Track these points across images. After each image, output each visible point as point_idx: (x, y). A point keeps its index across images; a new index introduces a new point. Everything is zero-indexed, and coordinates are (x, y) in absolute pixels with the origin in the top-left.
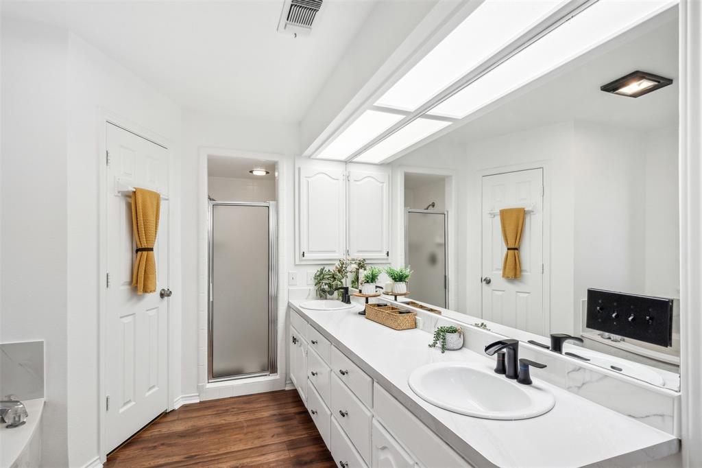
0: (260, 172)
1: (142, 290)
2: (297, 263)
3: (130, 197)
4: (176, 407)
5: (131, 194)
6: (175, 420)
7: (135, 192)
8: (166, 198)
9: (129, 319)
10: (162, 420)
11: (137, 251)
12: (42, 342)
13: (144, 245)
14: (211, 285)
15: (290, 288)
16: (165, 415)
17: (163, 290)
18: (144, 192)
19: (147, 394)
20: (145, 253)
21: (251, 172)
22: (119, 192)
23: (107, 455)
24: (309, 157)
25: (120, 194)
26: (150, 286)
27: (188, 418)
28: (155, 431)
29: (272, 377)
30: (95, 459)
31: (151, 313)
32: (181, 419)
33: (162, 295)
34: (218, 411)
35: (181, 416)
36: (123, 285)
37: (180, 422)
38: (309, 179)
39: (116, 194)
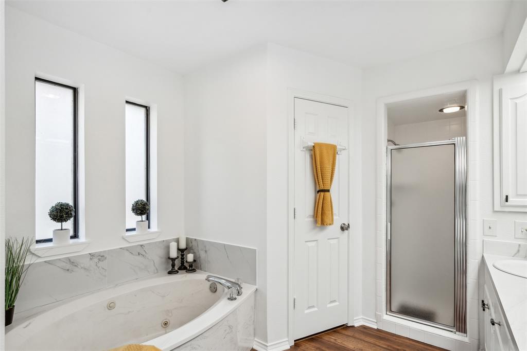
0: (453, 109)
1: (320, 223)
2: (496, 209)
3: (311, 150)
4: (356, 325)
5: (312, 148)
6: (350, 336)
7: (314, 146)
8: (344, 148)
9: (314, 244)
10: (341, 331)
11: (318, 192)
12: (256, 250)
13: (322, 188)
14: (389, 224)
15: (486, 239)
16: (344, 327)
17: (344, 224)
18: (321, 145)
19: (329, 306)
20: (322, 194)
21: (441, 110)
22: (304, 148)
23: (295, 341)
24: (518, 71)
25: (305, 149)
26: (327, 220)
27: (361, 340)
28: (332, 339)
29: (458, 336)
30: (285, 340)
31: (332, 242)
32: (355, 338)
33: (342, 229)
34: (388, 346)
35: (357, 335)
36: (308, 217)
37: (353, 339)
38: (517, 101)
39: (302, 149)
